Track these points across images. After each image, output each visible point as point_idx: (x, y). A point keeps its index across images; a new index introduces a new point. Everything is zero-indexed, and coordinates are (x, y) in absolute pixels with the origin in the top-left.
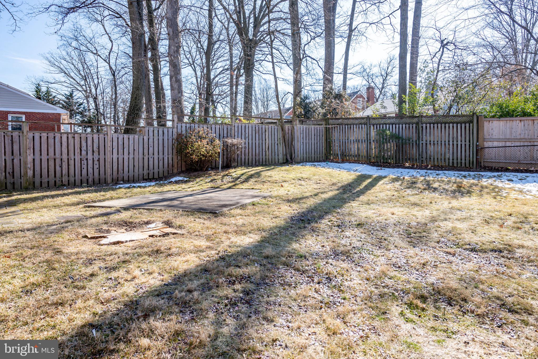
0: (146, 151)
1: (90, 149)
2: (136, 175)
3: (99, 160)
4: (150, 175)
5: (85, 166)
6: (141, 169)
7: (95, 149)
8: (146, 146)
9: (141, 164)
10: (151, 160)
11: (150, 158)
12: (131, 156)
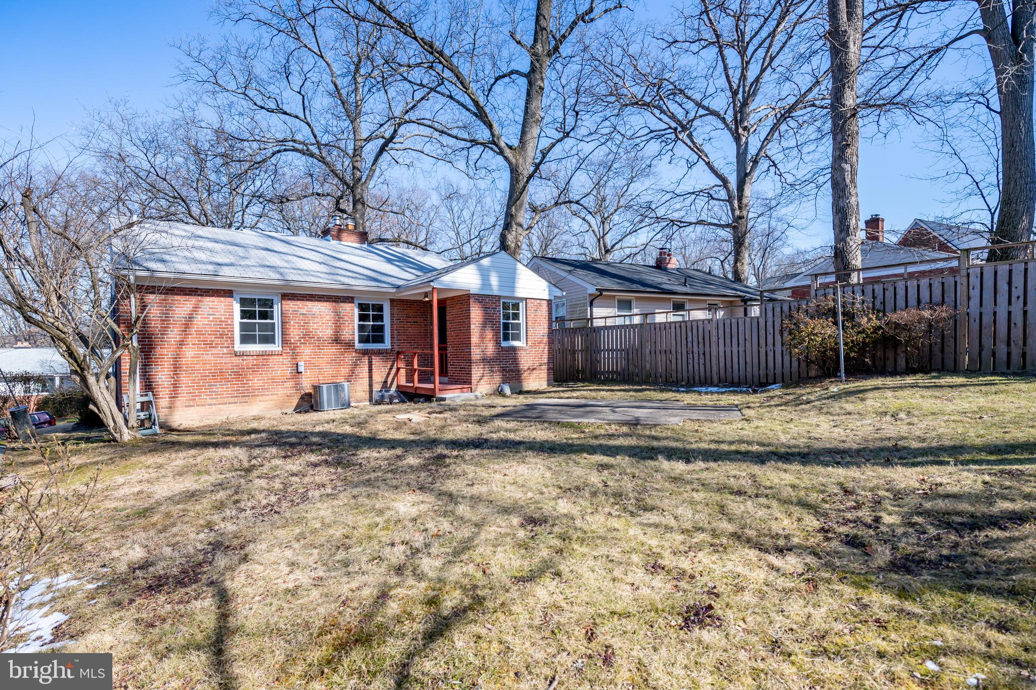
0: (762, 342)
1: (695, 339)
2: (749, 375)
3: (704, 354)
4: (769, 378)
5: (690, 361)
6: (756, 369)
7: (701, 340)
8: (762, 332)
9: (756, 361)
10: (771, 354)
11: (769, 352)
12: (741, 349)
